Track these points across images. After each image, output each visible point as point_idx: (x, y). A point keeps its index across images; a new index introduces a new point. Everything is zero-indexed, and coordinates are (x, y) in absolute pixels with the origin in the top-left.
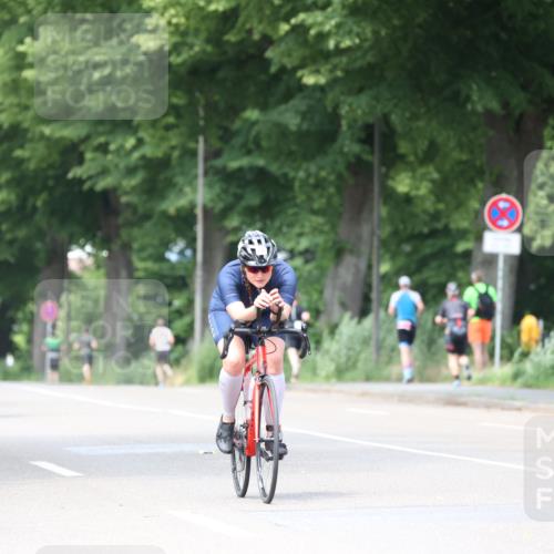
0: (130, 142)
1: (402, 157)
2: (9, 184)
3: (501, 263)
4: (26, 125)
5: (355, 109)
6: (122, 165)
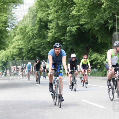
0: (46, 50)
1: (75, 52)
2: (33, 55)
4: (35, 49)
5: (70, 47)
6: (45, 52)
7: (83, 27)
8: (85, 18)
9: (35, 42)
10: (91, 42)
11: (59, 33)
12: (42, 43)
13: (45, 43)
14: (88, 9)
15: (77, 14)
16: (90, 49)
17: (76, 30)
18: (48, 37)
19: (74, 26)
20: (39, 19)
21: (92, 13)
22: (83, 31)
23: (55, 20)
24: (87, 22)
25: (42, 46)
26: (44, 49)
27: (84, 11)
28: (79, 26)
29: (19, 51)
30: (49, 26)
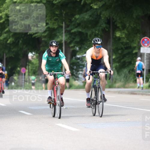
1: (118, 27)
2: (12, 36)
3: (145, 56)
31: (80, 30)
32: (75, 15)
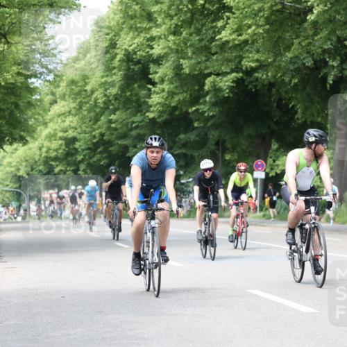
1: (228, 149)
2: (106, 157)
3: (259, 181)
4: (113, 139)
5: (214, 135)
7: (251, 76)
8: (258, 51)
9: (113, 121)
10: (275, 120)
11: (182, 93)
12: (133, 122)
13: (143, 123)
14: (266, 24)
15: (234, 40)
16: (273, 140)
17: (233, 86)
18: (151, 106)
19: (226, 74)
20: (123, 52)
21: (280, 37)
22: (253, 90)
23: (172, 58)
24: (264, 61)
25: (134, 133)
26: (139, 142)
27: (256, 32)
28: (241, 75)
29: (66, 147)
30: (152, 74)
31: (184, 151)
32: (179, 134)
